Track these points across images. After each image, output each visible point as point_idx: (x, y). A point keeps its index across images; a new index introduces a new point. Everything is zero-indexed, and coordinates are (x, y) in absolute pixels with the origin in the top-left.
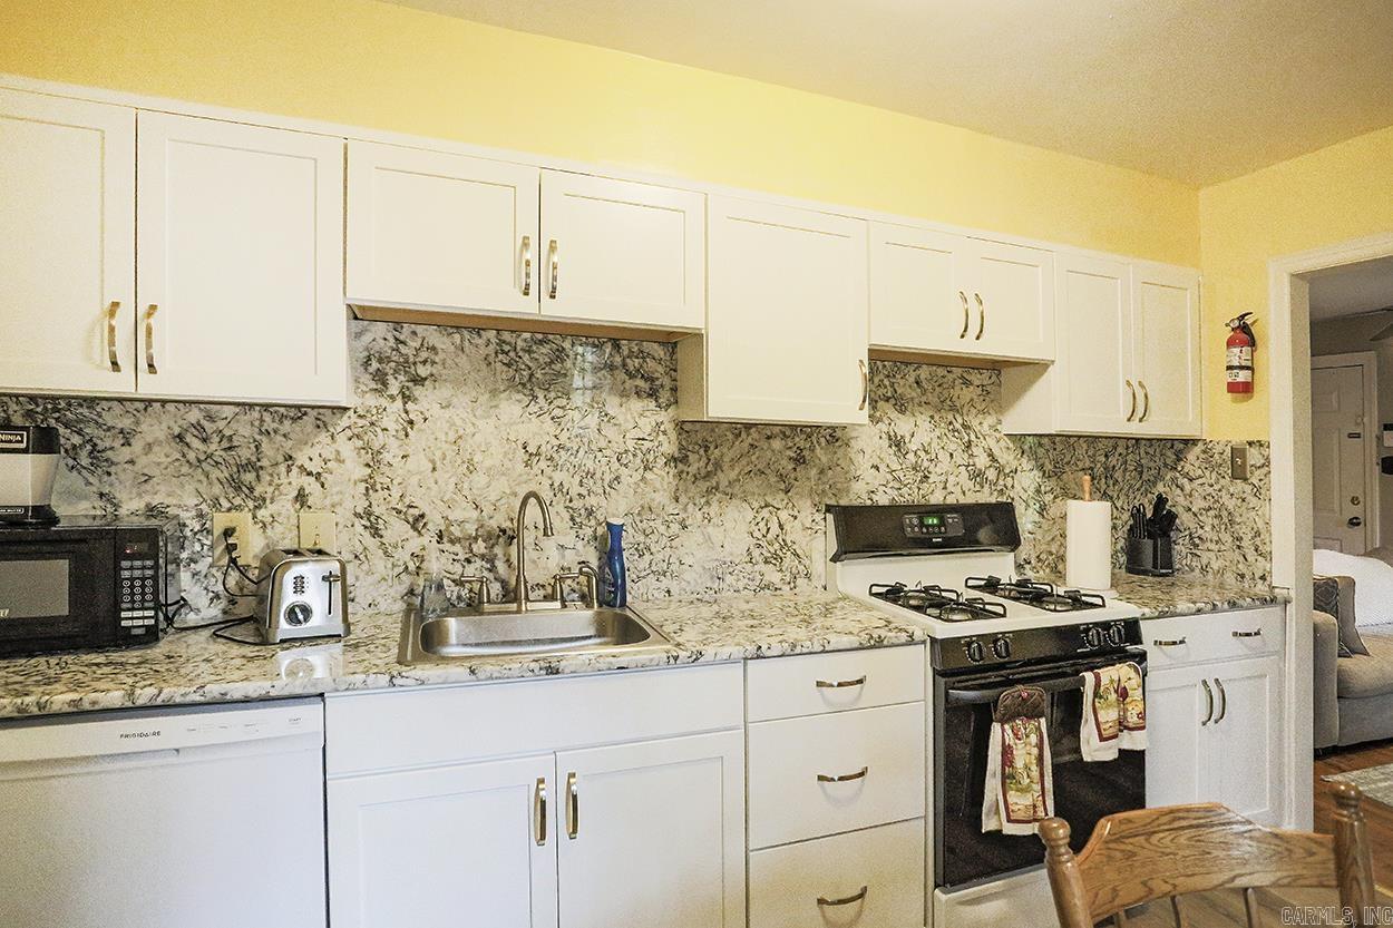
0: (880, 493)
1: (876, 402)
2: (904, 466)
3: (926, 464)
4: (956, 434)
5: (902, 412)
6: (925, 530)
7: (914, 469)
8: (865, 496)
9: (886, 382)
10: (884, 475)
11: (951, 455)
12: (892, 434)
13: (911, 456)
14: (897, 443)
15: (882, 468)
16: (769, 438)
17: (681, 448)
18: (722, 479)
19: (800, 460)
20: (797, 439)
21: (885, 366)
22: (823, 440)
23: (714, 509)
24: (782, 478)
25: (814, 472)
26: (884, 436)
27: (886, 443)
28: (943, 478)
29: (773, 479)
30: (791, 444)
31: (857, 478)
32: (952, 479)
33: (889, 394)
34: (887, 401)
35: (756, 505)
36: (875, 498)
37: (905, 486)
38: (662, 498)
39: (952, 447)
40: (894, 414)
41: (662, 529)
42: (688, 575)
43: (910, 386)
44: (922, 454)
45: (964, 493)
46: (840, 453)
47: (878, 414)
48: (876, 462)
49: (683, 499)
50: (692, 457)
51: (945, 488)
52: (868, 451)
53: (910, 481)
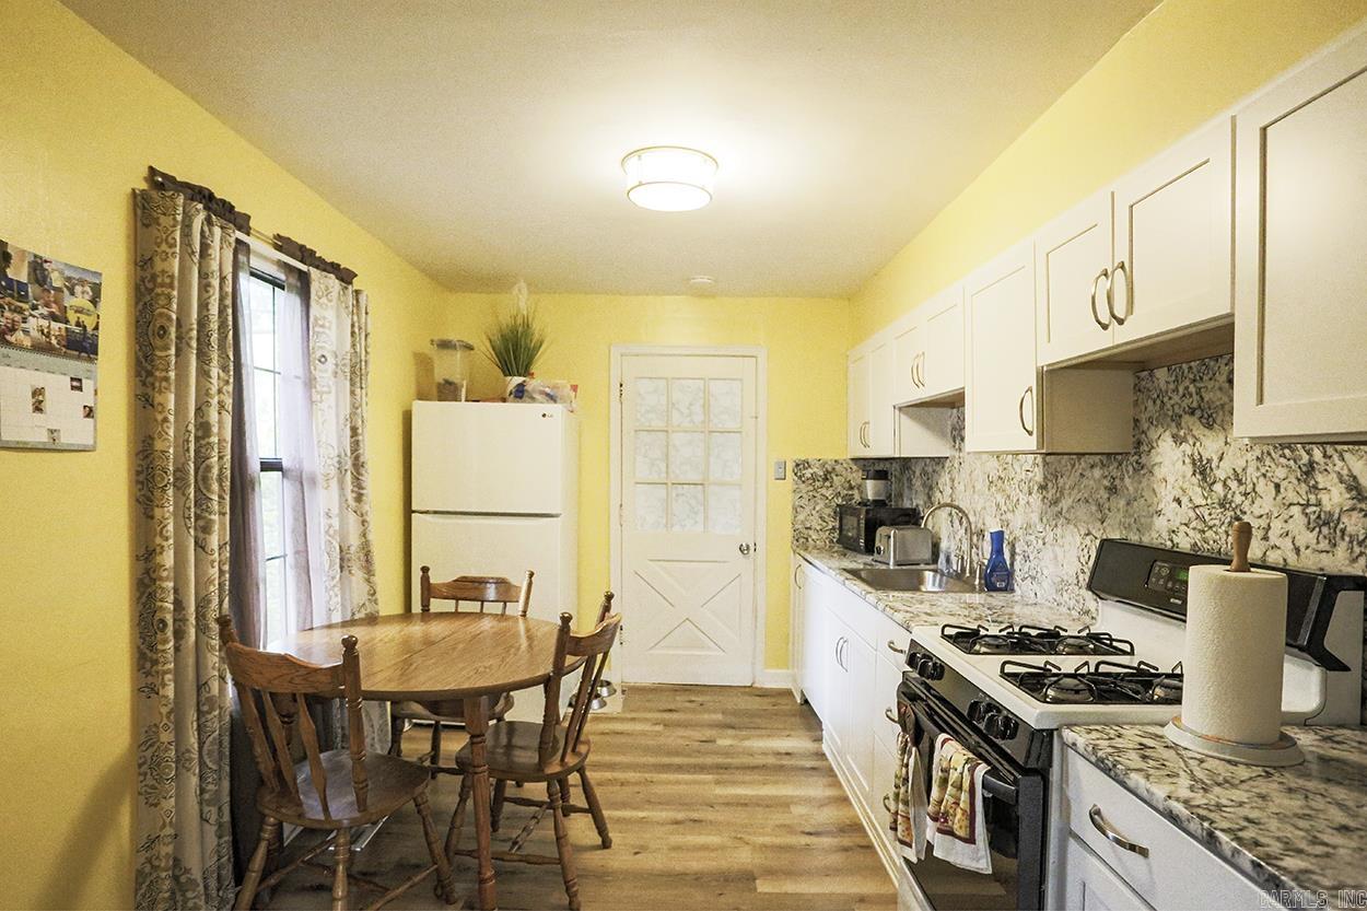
0: (1181, 534)
1: (1180, 416)
2: (1209, 501)
3: (1238, 499)
4: (1287, 452)
5: (1210, 427)
6: (1170, 585)
7: (1222, 505)
8: (1165, 535)
9: (1192, 389)
10: (1186, 512)
11: (1277, 486)
12: (1197, 457)
13: (1218, 487)
14: (1202, 469)
15: (1185, 500)
16: (1092, 467)
17: (1045, 478)
18: (1065, 504)
19: (1113, 490)
20: (1111, 468)
21: (1190, 368)
22: (1131, 469)
23: (1059, 531)
24: (1100, 507)
25: (1122, 503)
26: (1187, 460)
27: (1189, 469)
28: (1263, 523)
29: (1094, 508)
30: (1107, 473)
31: (1159, 513)
32: (1277, 526)
33: (1195, 405)
34: (1192, 414)
35: (1083, 533)
36: (1176, 540)
37: (1211, 528)
38: (1035, 518)
39: (1280, 473)
40: (1199, 430)
41: (1035, 542)
42: (1045, 585)
43: (1220, 389)
44: (1233, 485)
45: (1297, 551)
46: (1145, 481)
47: (1182, 433)
48: (1178, 493)
49: (1044, 520)
50: (1050, 485)
51: (1265, 538)
52: (1171, 480)
53: (1217, 522)
